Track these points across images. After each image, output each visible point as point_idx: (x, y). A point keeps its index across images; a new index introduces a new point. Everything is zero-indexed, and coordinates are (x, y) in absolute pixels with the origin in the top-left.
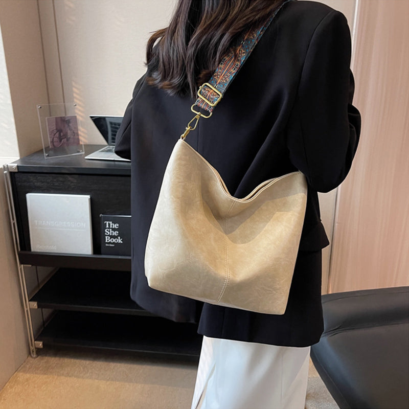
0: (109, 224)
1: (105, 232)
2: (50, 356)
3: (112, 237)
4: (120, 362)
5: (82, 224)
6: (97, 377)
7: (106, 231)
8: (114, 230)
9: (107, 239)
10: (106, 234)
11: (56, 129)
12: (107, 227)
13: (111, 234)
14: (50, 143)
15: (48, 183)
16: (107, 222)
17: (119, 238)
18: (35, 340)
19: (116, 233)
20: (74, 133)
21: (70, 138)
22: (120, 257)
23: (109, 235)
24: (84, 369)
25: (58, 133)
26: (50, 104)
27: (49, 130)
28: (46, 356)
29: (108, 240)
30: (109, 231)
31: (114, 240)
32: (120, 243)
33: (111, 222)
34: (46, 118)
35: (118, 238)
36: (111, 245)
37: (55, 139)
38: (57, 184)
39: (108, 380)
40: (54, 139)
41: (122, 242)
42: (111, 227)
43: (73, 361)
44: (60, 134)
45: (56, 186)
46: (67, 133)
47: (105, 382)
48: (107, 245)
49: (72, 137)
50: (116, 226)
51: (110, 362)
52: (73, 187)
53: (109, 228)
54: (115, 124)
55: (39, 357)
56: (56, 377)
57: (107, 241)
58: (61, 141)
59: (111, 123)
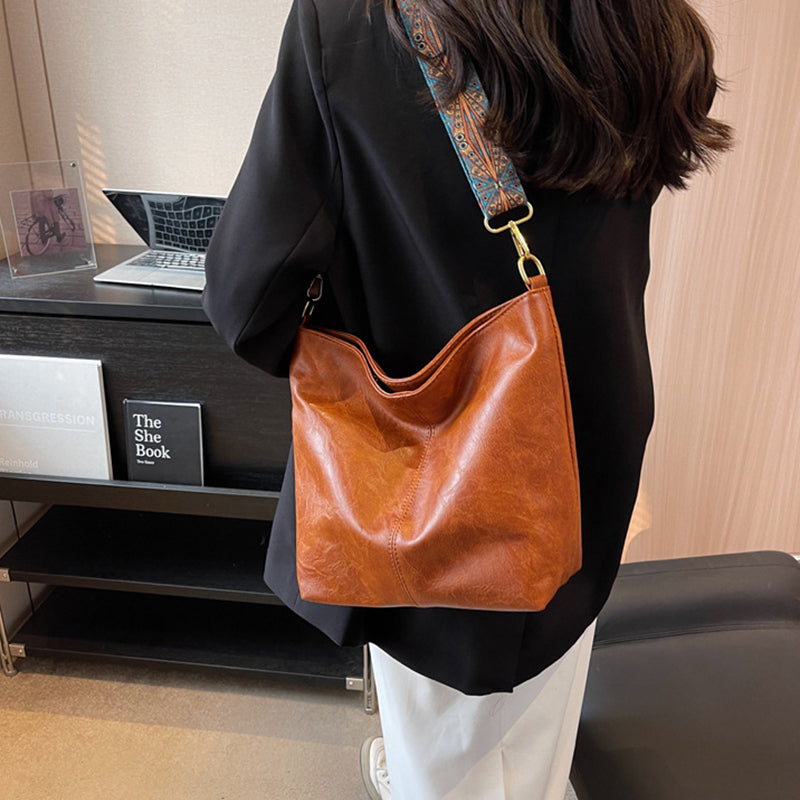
0: (142, 420)
1: (135, 435)
2: (41, 672)
3: (148, 445)
4: (178, 686)
5: (88, 418)
6: (131, 715)
7: (136, 432)
8: (152, 431)
9: (138, 450)
10: (137, 439)
11: (34, 216)
12: (139, 425)
13: (146, 440)
14: (20, 246)
15: (15, 332)
16: (139, 416)
17: (163, 447)
18: (9, 643)
19: (156, 438)
20: (73, 224)
21: (64, 234)
22: (165, 487)
23: (142, 442)
24: (106, 699)
25: (37, 225)
26: (31, 162)
27: (18, 219)
28: (34, 672)
29: (141, 453)
30: (143, 435)
31: (154, 453)
32: (166, 458)
33: (146, 416)
34: (10, 193)
35: (161, 449)
36: (147, 462)
37: (33, 238)
38: (33, 335)
39: (152, 724)
40: (30, 237)
41: (168, 457)
42: (146, 426)
43: (86, 681)
44: (42, 228)
45: (33, 339)
46: (56, 224)
47: (145, 727)
48: (139, 461)
49: (68, 232)
50: (156, 424)
51: (160, 685)
52: (65, 341)
53: (142, 428)
54: (160, 206)
55: (19, 674)
56: (50, 715)
57: (138, 454)
58: (44, 242)
59: (152, 204)
